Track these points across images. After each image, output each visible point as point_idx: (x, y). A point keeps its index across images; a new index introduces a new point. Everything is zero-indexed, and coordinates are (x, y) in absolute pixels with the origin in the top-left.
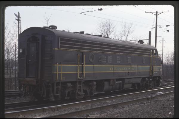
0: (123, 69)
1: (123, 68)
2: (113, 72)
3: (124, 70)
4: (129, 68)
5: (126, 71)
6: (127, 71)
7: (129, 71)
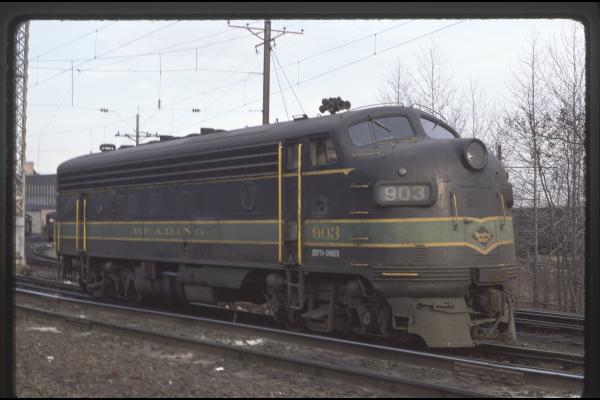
0: (167, 233)
1: (167, 230)
2: (140, 239)
3: (169, 237)
4: (187, 230)
5: (177, 240)
6: (182, 241)
7: (189, 241)
